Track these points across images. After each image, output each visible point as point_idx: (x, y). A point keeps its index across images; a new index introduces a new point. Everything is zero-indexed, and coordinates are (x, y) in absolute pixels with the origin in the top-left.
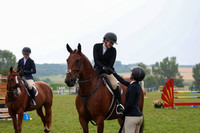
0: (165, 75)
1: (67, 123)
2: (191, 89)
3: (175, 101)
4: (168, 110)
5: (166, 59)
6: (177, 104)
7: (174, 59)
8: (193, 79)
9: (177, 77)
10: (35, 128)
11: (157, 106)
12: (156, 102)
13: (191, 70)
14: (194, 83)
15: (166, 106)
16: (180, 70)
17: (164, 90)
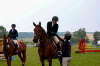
0: (80, 37)
1: (33, 61)
2: (93, 44)
3: (86, 50)
4: (82, 54)
5: (80, 30)
6: (86, 51)
7: (84, 29)
8: (93, 39)
9: (86, 38)
10: (17, 63)
11: (76, 52)
12: (76, 50)
13: (92, 34)
14: (94, 41)
15: (81, 52)
16: (87, 34)
17: (80, 45)
